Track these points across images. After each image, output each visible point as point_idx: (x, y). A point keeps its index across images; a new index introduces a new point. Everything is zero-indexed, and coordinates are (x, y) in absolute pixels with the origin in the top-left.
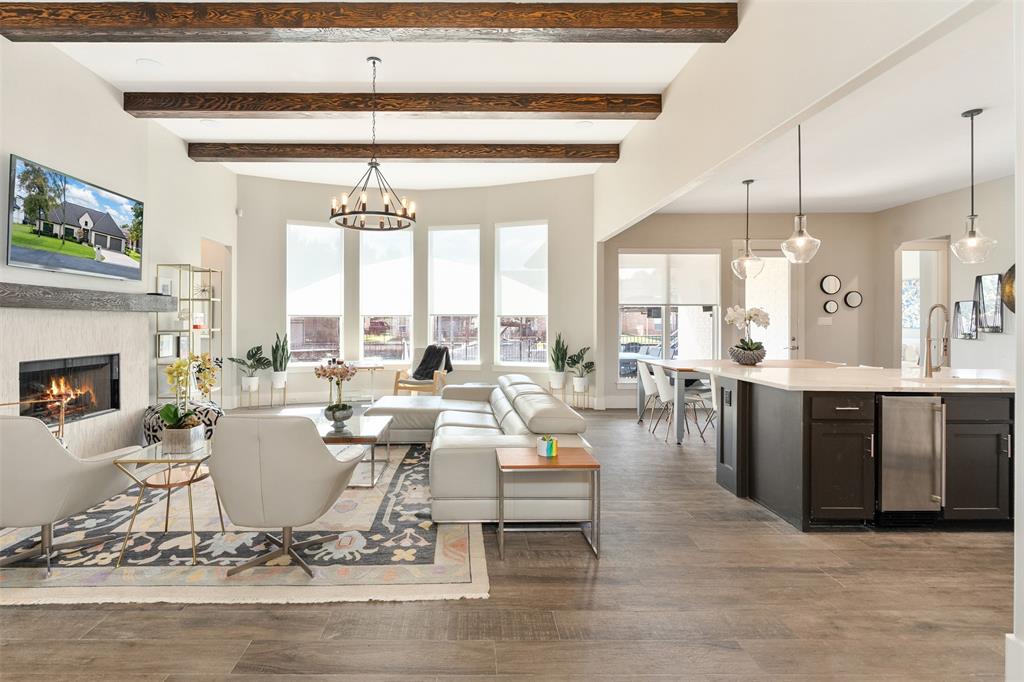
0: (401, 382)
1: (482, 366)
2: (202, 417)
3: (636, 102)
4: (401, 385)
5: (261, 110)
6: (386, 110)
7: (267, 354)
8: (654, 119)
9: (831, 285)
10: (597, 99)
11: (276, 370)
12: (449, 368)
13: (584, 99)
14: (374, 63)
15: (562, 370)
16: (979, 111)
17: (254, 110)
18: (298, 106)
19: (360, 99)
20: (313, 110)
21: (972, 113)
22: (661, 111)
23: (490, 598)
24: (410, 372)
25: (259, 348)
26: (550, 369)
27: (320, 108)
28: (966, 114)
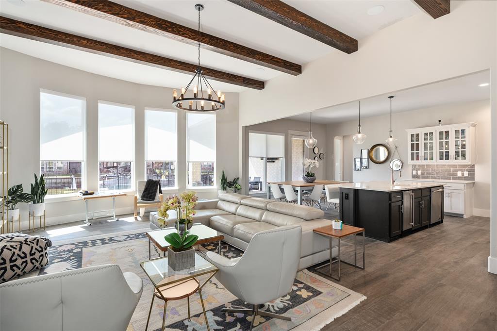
0: (139, 203)
1: (179, 190)
2: (35, 246)
3: (294, 66)
4: (138, 205)
5: (95, 9)
6: (185, 37)
7: (27, 190)
8: (296, 75)
9: (316, 150)
10: (280, 61)
11: (34, 203)
12: (161, 192)
13: (276, 60)
14: (199, 8)
15: (226, 190)
16: (393, 97)
17: (89, 7)
18: (126, 16)
19: (169, 25)
20: (137, 22)
21: (391, 97)
22: (301, 73)
23: (368, 297)
24: (139, 196)
25: (19, 187)
26: (218, 190)
27: (142, 22)
28: (389, 97)
